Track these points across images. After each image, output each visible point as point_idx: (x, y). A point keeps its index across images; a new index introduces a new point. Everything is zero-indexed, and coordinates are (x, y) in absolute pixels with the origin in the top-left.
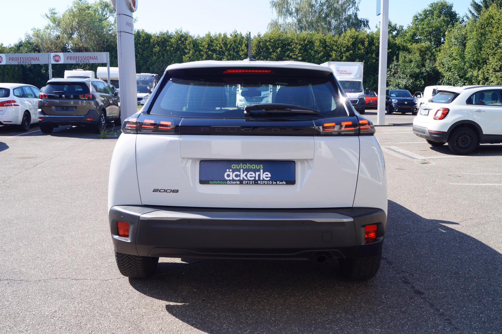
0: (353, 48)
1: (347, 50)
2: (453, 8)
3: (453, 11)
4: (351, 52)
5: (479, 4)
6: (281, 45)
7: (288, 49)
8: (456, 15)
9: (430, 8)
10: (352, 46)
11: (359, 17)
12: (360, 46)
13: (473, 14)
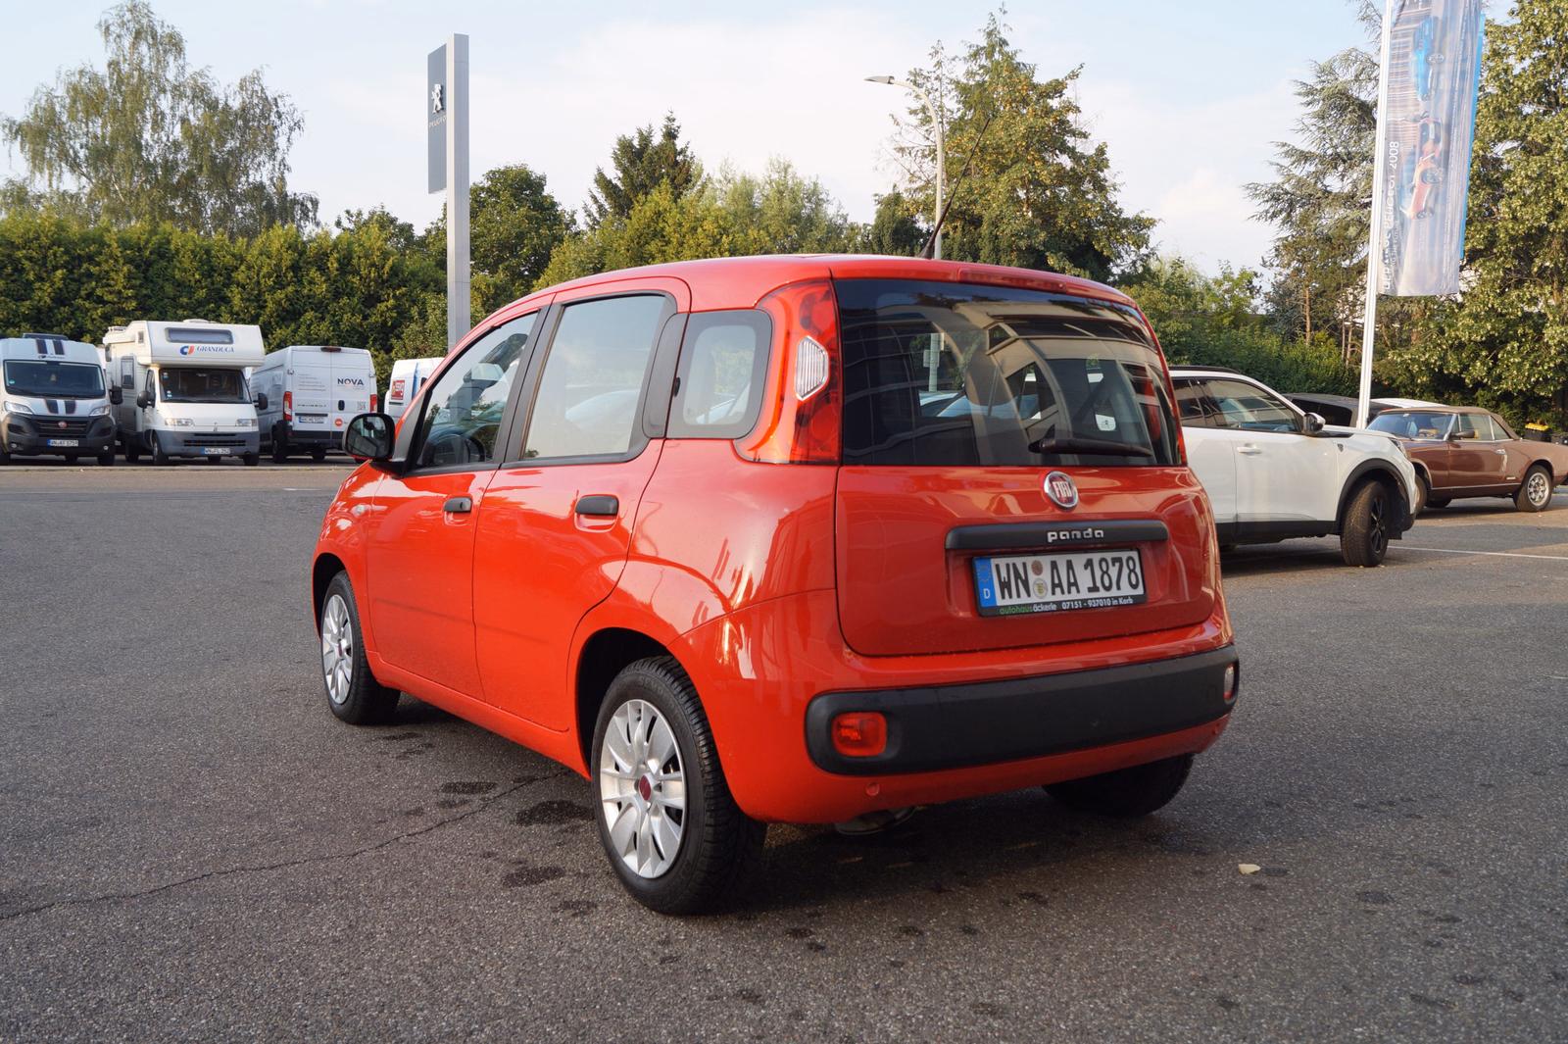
0: (294, 279)
1: (280, 284)
2: (545, 187)
3: (545, 193)
4: (290, 289)
5: (614, 182)
6: (66, 258)
7: (89, 275)
8: (554, 205)
9: (487, 184)
10: (291, 274)
11: (290, 190)
12: (313, 273)
13: (601, 207)
